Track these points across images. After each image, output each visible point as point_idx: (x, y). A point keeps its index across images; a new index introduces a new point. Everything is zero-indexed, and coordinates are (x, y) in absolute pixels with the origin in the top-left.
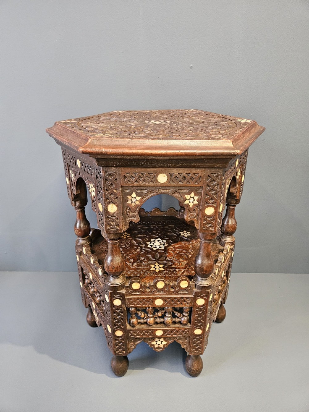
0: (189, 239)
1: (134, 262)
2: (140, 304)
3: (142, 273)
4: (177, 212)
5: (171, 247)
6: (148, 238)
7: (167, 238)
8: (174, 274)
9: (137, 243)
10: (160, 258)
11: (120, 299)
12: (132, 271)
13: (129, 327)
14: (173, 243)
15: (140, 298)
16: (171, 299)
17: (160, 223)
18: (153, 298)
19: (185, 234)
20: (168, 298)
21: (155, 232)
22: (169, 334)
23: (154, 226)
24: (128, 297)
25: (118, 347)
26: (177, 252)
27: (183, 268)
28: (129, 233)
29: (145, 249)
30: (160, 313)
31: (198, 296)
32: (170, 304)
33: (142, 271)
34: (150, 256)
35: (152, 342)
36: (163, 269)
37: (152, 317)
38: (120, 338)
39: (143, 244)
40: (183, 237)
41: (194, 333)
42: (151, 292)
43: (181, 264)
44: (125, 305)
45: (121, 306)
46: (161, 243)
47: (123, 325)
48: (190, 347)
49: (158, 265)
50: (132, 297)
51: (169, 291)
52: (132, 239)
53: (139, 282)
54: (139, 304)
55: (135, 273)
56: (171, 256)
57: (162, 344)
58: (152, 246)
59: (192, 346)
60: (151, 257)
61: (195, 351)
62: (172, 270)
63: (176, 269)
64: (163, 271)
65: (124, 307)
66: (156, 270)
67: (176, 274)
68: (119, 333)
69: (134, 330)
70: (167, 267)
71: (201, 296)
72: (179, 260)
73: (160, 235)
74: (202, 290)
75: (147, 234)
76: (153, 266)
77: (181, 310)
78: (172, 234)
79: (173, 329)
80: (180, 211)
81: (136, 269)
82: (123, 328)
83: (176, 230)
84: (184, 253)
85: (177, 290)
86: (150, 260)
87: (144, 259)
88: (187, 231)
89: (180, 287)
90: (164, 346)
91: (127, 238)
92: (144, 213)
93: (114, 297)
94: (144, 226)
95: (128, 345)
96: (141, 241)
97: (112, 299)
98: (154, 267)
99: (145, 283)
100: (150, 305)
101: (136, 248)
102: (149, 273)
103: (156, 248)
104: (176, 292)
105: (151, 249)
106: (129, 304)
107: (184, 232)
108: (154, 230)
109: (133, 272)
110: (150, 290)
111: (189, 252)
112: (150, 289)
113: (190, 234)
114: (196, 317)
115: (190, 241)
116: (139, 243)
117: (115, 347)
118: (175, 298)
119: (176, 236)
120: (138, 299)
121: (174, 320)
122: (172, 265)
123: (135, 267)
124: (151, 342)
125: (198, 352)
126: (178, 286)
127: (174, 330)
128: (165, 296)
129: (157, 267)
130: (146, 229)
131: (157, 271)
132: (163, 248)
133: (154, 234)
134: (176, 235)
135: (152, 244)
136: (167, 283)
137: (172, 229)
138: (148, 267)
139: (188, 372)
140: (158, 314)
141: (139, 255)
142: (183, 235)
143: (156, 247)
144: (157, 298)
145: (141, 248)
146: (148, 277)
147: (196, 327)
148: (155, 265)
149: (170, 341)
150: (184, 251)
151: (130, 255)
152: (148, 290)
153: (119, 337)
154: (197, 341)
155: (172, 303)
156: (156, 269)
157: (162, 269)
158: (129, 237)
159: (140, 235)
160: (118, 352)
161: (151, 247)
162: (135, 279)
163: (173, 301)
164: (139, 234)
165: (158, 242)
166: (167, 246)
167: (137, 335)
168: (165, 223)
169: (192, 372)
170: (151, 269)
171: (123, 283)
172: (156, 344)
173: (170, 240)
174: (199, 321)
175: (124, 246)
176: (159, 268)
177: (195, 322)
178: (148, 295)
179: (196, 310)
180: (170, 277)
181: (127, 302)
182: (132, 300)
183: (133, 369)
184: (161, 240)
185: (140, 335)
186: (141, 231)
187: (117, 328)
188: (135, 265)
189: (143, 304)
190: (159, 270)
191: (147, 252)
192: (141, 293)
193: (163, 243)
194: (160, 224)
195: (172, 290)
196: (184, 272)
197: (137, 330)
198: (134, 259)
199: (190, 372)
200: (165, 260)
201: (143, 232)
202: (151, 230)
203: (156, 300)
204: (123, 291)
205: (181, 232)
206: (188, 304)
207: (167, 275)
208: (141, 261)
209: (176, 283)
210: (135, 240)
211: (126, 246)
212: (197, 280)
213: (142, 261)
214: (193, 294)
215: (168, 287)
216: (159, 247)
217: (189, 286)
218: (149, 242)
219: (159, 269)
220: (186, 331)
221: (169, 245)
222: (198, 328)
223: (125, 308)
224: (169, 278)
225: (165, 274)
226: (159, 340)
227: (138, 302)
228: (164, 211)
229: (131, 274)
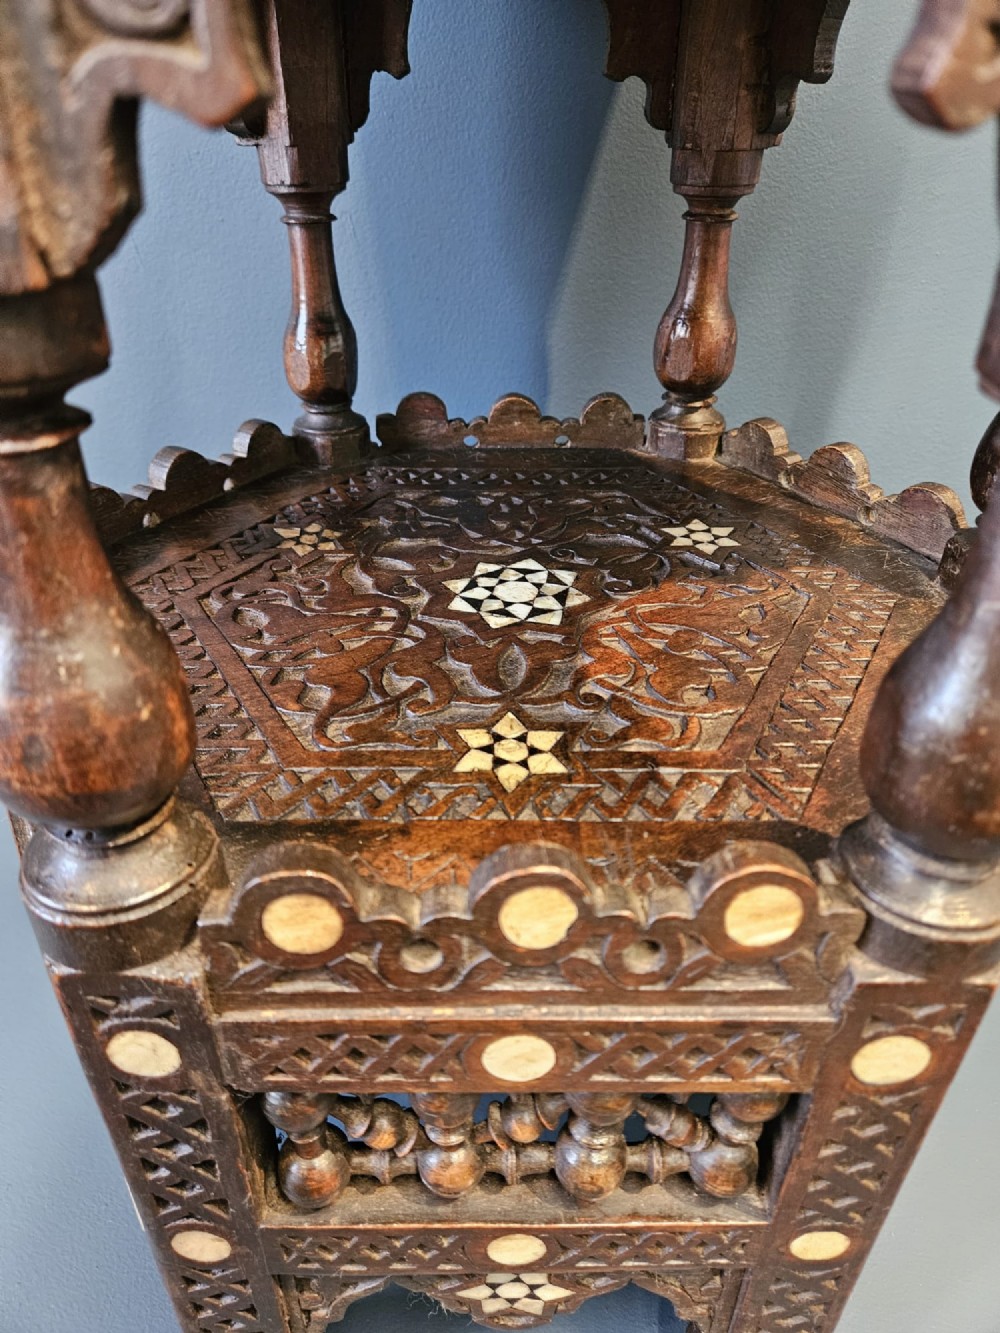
0: (729, 567)
1: (334, 709)
2: (349, 1072)
3: (384, 792)
4: (638, 424)
5: (608, 613)
6: (456, 556)
7: (579, 560)
8: (645, 803)
9: (377, 585)
10: (531, 681)
11: (165, 1033)
12: (306, 778)
13: (274, 1217)
14: (624, 590)
15: (349, 1026)
16: (630, 1040)
17: (536, 483)
18: (460, 1026)
19: (701, 537)
20: (607, 1029)
21: (502, 525)
22: (594, 1259)
23: (501, 494)
24: (233, 1016)
25: (209, 1314)
26: (659, 645)
27: (712, 761)
28: (334, 528)
29: (426, 619)
30: (528, 1118)
31: (875, 1019)
32: (612, 1071)
33: (390, 778)
34: (460, 669)
35: (462, 1288)
36: (557, 767)
37: (461, 1145)
38: (218, 1274)
39: (416, 593)
40: (687, 555)
41: (787, 1253)
42: (446, 973)
43: (694, 725)
44: (219, 1075)
45: (179, 1083)
46: (539, 586)
47: (222, 1203)
49: (519, 730)
50: (269, 1015)
51: (615, 966)
52: (347, 563)
53: (330, 895)
54: (336, 1071)
55: (332, 793)
56: (612, 671)
57: (532, 1296)
58: (476, 603)
59: (758, 1317)
60: (469, 677)
62: (628, 774)
63: (663, 770)
64: (556, 778)
65: (211, 1089)
66: (503, 773)
67: (668, 810)
68: (203, 1247)
69: (315, 1231)
70: (586, 748)
71: (911, 1020)
72: (675, 698)
73: (535, 541)
74: (928, 969)
75: (452, 535)
76: (476, 738)
77: (701, 1109)
78: (611, 539)
79: (623, 1230)
80: (657, 415)
81: (339, 762)
82: (228, 1218)
83: (642, 520)
84: (707, 649)
85: (690, 968)
86: (456, 693)
87: (416, 689)
88: (711, 523)
89: (725, 937)
90: (551, 1305)
91: (317, 558)
92: (443, 429)
93: (101, 1014)
94: (439, 495)
95: (288, 1309)
96: (406, 572)
97: (91, 1028)
98: (489, 749)
99: (392, 895)
100: (442, 1079)
101: (366, 611)
102: (441, 795)
103: (509, 615)
104: (676, 984)
105: (476, 622)
106: (255, 1068)
107: (691, 526)
108: (501, 517)
109: (318, 781)
110: (435, 961)
111: (741, 648)
112: (436, 947)
113: (730, 536)
114: (822, 1161)
115: (740, 579)
116: (395, 585)
117: (186, 1315)
118: (666, 1029)
119: (643, 550)
120: (330, 1031)
121: (635, 1158)
122: (623, 736)
123: (337, 741)
124: (452, 1291)
126: (703, 932)
127: (633, 1233)
128: (575, 1009)
129: (509, 750)
130: (449, 511)
131: (510, 776)
132: (555, 620)
133: (495, 534)
134: (639, 543)
135: (478, 593)
136: (598, 896)
137: (610, 509)
138: (442, 746)
141: (381, 658)
142: (688, 542)
143: (510, 609)
144: (501, 1029)
145: (405, 613)
146: (430, 825)
147: (812, 1220)
148: (499, 729)
149: (599, 1286)
150: (708, 640)
151: (318, 655)
152: (418, 962)
153: (205, 1267)
154: (796, 1293)
155: (639, 1062)
156: (499, 762)
157: (548, 765)
158: (331, 546)
159: (404, 542)
161: (474, 611)
162: (288, 868)
163: (642, 1050)
164: (399, 531)
165: (523, 579)
166: (584, 608)
167: (340, 1261)
168: (570, 479)
170: (466, 765)
171: (184, 890)
172: (494, 1297)
173: (606, 572)
174: (842, 1186)
175: (289, 603)
176: (523, 754)
177: (811, 1188)
178: (425, 999)
179: (840, 1114)
180: (617, 832)
181: (229, 1051)
182: (275, 1042)
184: (541, 568)
185: (363, 1261)
186: (416, 520)
187: (175, 1216)
188: (337, 729)
189: (376, 1069)
190: (522, 773)
191: (438, 644)
192: (357, 984)
193: (557, 588)
194: (537, 488)
195: (642, 963)
196: (727, 787)
197: (341, 1235)
198: (336, 687)
200: (573, 695)
201: (428, 524)
202: (480, 518)
203: (490, 1040)
204: (185, 968)
205: (671, 525)
206: (771, 1070)
207: (590, 815)
208: (394, 703)
209: (683, 904)
210: (367, 568)
211: (300, 602)
212: (879, 879)
213: (397, 700)
214: (843, 995)
215: (603, 936)
216: (528, 609)
217: (810, 929)
218: (463, 583)
219: (524, 764)
220: (726, 1239)
221: (600, 600)
222: (827, 1223)
223: (224, 1097)
224: (612, 844)
225: (571, 808)
226: (517, 1282)
227: (334, 1057)
228: (561, 419)
229: (290, 803)
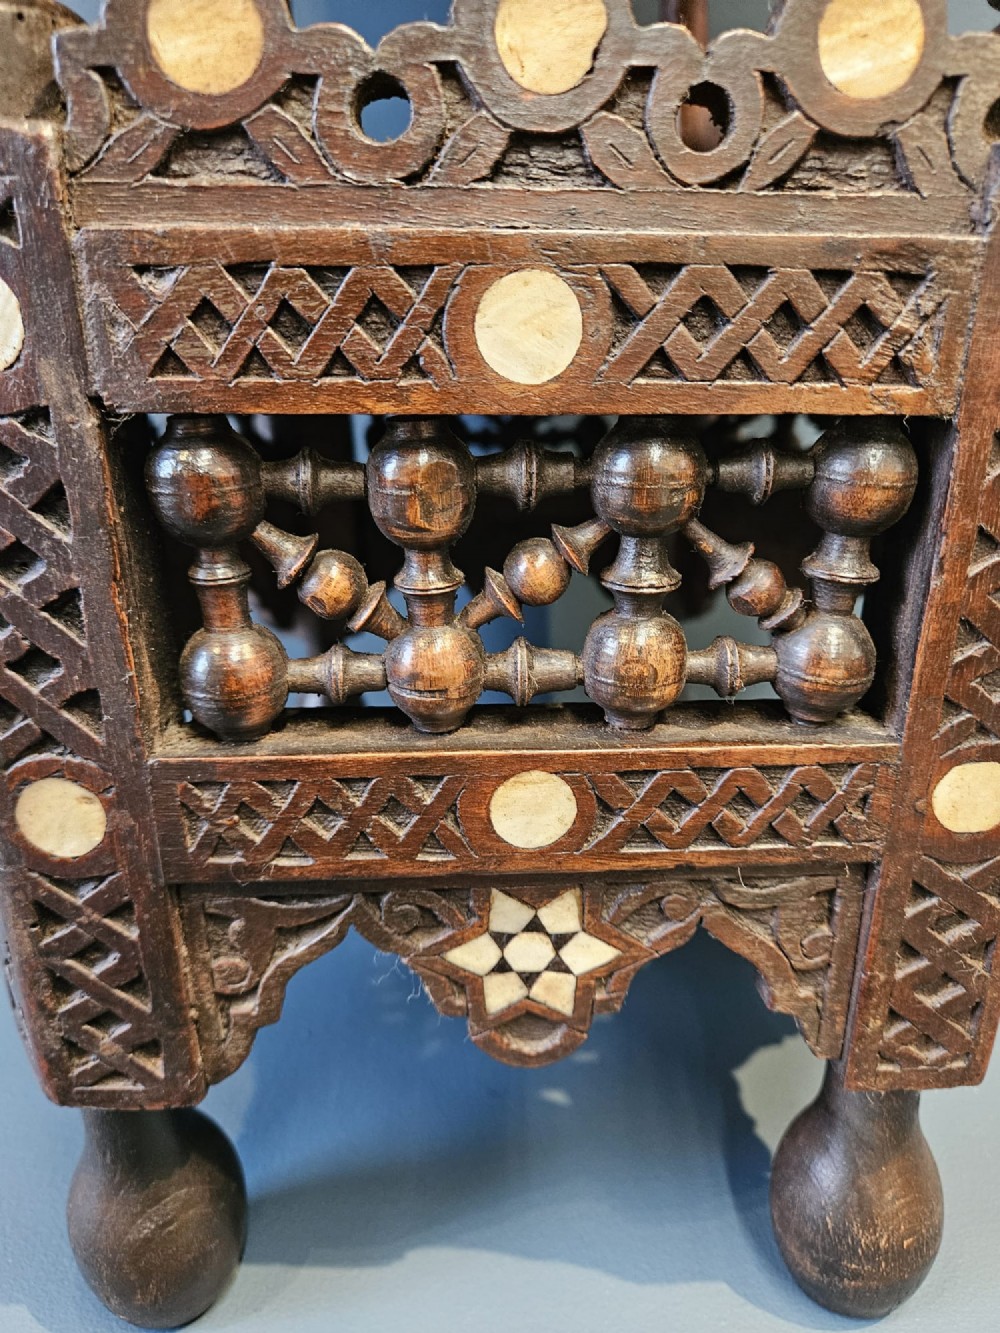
2: (276, 360)
15: (275, 243)
16: (690, 282)
22: (648, 835)
24: (100, 225)
25: (77, 999)
35: (455, 942)
37: (448, 610)
38: (88, 892)
41: (926, 816)
47: (91, 703)
48: (867, 992)
51: (664, 138)
54: (257, 358)
57: (557, 966)
59: (890, 982)
61: (912, 1048)
65: (69, 404)
68: (63, 819)
69: (233, 770)
79: (688, 761)
82: (100, 739)
85: (772, 146)
89: (819, 78)
90: (585, 989)
95: (195, 989)
114: (973, 583)
117: (41, 1006)
120: (250, 260)
121: (698, 661)
124: (441, 948)
125: (935, 1054)
127: (703, 768)
139: (813, 1272)
140: (523, 565)
144: (501, 254)
147: (961, 732)
149: (654, 937)
153: (70, 874)
154: (942, 923)
160: (91, 1062)
167: (271, 843)
169: (855, 1276)
172: (502, 967)
177: (958, 655)
178: (388, 205)
183: (295, 1256)
185: (306, 843)
187: (22, 746)
189: (317, 352)
197: (271, 777)
199: (830, 1268)
203: (486, 279)
206: (895, 366)
215: (646, 71)
220: (841, 784)
226: (535, 926)
227: (254, 321)
